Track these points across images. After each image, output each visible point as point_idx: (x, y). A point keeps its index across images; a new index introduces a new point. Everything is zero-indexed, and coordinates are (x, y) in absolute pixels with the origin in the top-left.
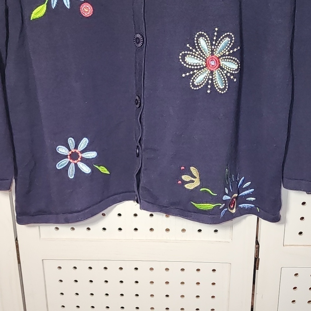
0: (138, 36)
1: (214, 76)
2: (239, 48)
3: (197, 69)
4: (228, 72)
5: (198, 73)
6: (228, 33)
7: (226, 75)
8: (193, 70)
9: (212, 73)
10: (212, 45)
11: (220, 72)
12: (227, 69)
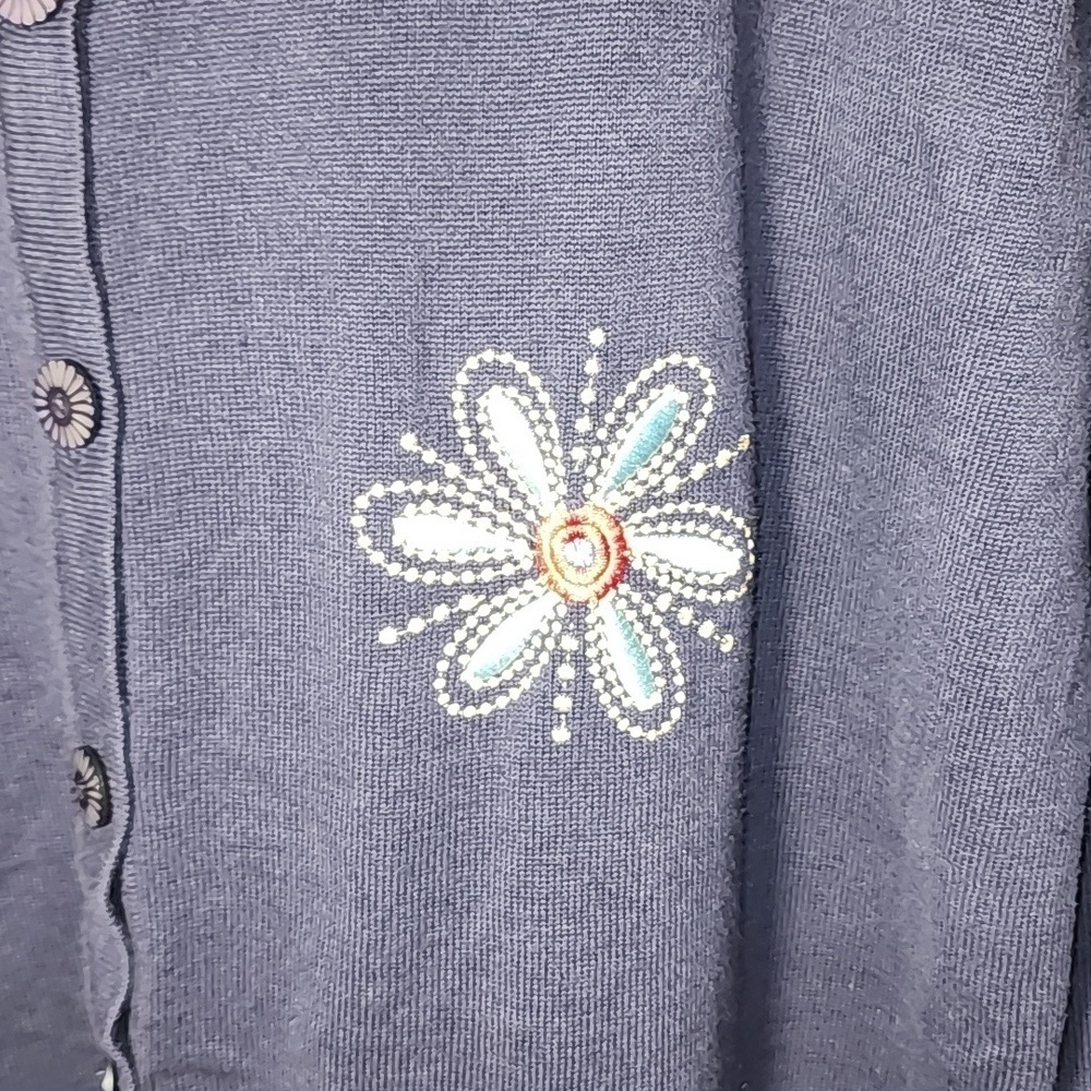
0: (60, 375)
1: (590, 636)
2: (745, 442)
3: (476, 588)
4: (680, 601)
5: (484, 610)
6: (675, 359)
7: (670, 619)
8: (448, 595)
9: (577, 615)
10: (569, 437)
11: (631, 606)
12: (672, 580)
